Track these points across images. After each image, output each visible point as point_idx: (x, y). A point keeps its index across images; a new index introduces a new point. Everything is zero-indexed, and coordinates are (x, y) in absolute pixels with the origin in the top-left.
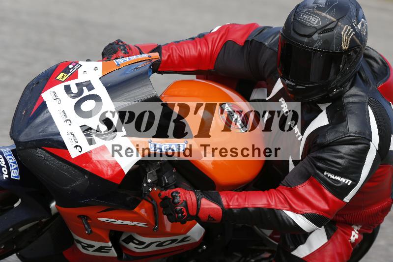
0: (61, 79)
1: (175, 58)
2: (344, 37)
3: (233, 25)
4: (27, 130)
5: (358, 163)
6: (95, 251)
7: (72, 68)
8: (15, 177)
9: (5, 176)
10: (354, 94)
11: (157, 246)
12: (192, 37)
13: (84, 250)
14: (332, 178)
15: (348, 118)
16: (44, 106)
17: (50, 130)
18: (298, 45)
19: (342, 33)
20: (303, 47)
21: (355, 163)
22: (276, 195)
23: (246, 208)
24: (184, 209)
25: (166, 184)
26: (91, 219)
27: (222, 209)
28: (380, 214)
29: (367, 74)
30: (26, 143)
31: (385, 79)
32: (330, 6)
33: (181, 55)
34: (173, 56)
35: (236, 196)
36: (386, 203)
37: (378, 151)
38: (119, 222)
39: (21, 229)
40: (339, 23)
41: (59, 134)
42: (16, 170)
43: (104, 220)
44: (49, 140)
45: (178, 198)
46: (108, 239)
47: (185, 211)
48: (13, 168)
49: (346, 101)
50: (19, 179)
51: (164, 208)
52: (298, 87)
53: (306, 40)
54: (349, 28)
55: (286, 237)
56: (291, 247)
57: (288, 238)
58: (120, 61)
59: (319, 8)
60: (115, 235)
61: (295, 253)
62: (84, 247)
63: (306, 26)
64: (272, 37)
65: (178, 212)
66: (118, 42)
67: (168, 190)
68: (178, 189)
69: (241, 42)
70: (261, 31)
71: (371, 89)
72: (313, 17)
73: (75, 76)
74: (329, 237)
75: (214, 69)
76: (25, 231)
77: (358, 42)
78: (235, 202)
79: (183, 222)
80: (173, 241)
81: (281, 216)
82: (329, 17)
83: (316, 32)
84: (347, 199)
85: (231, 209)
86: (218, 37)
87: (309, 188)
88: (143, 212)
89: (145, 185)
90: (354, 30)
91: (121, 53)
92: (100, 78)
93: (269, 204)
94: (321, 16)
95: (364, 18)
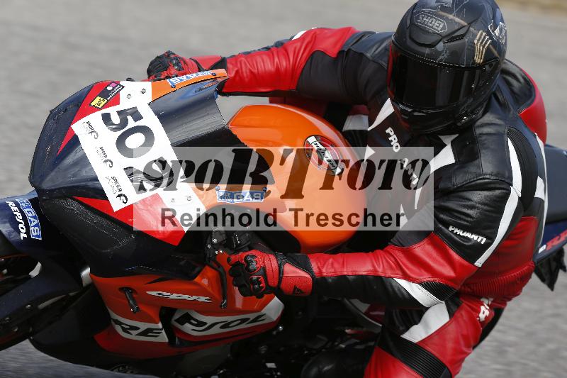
0: (96, 106)
1: (245, 75)
2: (478, 47)
3: (322, 29)
4: (53, 174)
5: (494, 215)
6: (140, 334)
7: (111, 90)
8: (36, 236)
9: (23, 235)
10: (489, 123)
11: (222, 327)
12: (266, 46)
13: (123, 333)
14: (459, 235)
15: (482, 155)
16: (75, 141)
17: (84, 174)
18: (416, 58)
19: (476, 41)
20: (423, 60)
21: (491, 214)
22: (385, 258)
23: (345, 276)
24: (261, 278)
25: (238, 245)
26: (136, 293)
27: (313, 277)
28: (518, 282)
29: (505, 95)
30: (51, 191)
31: (529, 102)
32: (459, 6)
33: (253, 70)
34: (242, 72)
35: (331, 261)
36: (526, 267)
37: (520, 199)
38: (175, 296)
39: (41, 306)
40: (471, 29)
41: (96, 179)
42: (37, 228)
43: (154, 293)
44: (83, 187)
45: (254, 263)
46: (157, 318)
47: (263, 281)
48: (33, 224)
49: (478, 131)
50: (40, 239)
51: (235, 277)
52: (416, 114)
53: (427, 51)
54: (484, 34)
55: (394, 314)
56: (401, 328)
57: (396, 315)
58: (175, 81)
59: (444, 9)
60: (166, 313)
61: (406, 336)
62: (125, 330)
63: (427, 32)
64: (376, 46)
65: (253, 283)
66: (168, 54)
67: (240, 254)
68: (253, 252)
69: (333, 52)
70: (361, 38)
71: (511, 116)
72: (437, 20)
73: (116, 101)
74: (451, 314)
75: (297, 89)
76: (46, 309)
77: (495, 53)
78: (330, 268)
79: (260, 296)
80: (243, 321)
81: (392, 286)
82: (457, 20)
83: (440, 40)
84: (479, 263)
85: (324, 278)
86: (301, 47)
87: (429, 248)
88: (205, 282)
89: (209, 246)
90: (491, 37)
91: (174, 70)
92: (149, 104)
93: (375, 271)
94: (447, 19)
95: (503, 22)
